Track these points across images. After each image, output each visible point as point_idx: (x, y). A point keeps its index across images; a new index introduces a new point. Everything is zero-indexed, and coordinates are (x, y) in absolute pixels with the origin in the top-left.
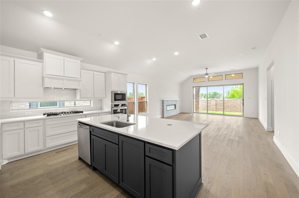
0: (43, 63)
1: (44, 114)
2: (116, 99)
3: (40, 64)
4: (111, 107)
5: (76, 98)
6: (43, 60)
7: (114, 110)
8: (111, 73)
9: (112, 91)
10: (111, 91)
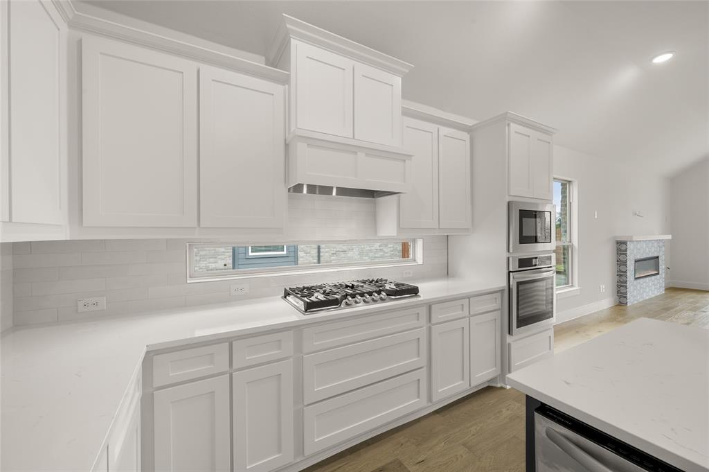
0: (287, 86)
1: (287, 294)
2: (524, 235)
3: (278, 89)
4: (506, 272)
5: (376, 232)
6: (289, 70)
7: (519, 284)
8: (509, 125)
9: (509, 204)
10: (508, 199)
